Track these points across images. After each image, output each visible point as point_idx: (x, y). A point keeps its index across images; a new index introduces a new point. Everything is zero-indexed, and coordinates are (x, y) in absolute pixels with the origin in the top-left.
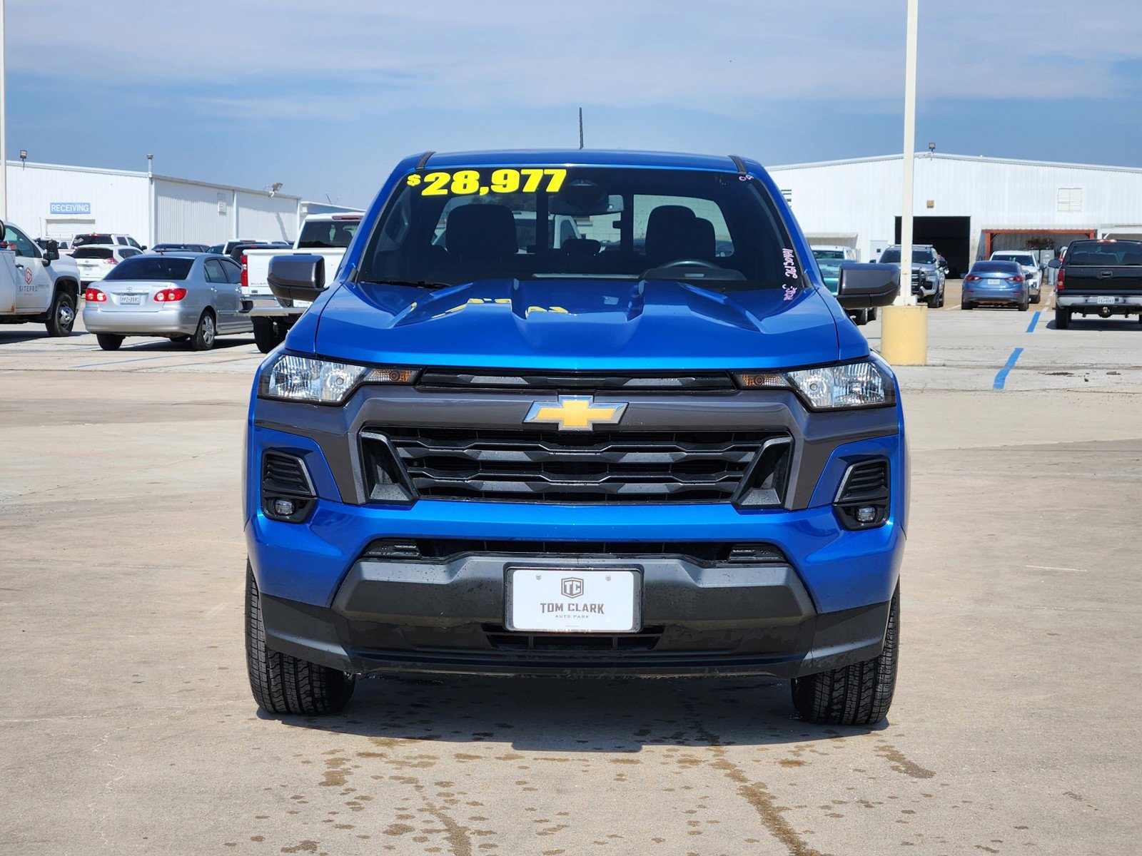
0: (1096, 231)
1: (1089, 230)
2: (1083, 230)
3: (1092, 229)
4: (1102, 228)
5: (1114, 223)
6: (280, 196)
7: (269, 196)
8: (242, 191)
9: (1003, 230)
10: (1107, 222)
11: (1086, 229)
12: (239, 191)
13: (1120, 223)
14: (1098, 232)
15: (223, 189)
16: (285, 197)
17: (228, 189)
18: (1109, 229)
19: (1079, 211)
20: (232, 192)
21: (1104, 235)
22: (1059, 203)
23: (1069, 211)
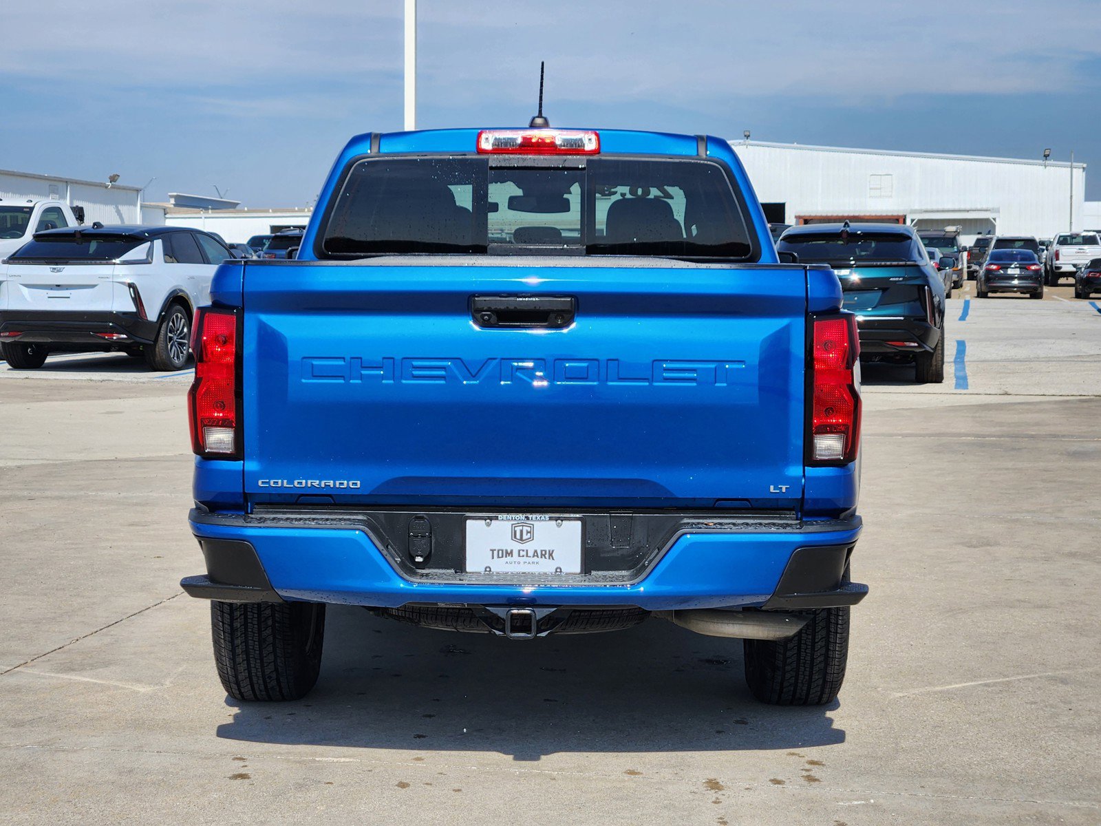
0: (905, 216)
1: (898, 216)
2: (892, 216)
3: (901, 214)
4: (910, 213)
5: (924, 208)
6: (119, 188)
7: (106, 187)
8: (76, 183)
9: (816, 216)
10: (917, 207)
11: (895, 214)
12: (72, 183)
13: (929, 208)
14: (907, 217)
15: (55, 180)
16: (124, 188)
17: (61, 180)
18: (918, 215)
19: (891, 196)
20: (65, 184)
21: (912, 221)
22: (870, 189)
23: (880, 197)
